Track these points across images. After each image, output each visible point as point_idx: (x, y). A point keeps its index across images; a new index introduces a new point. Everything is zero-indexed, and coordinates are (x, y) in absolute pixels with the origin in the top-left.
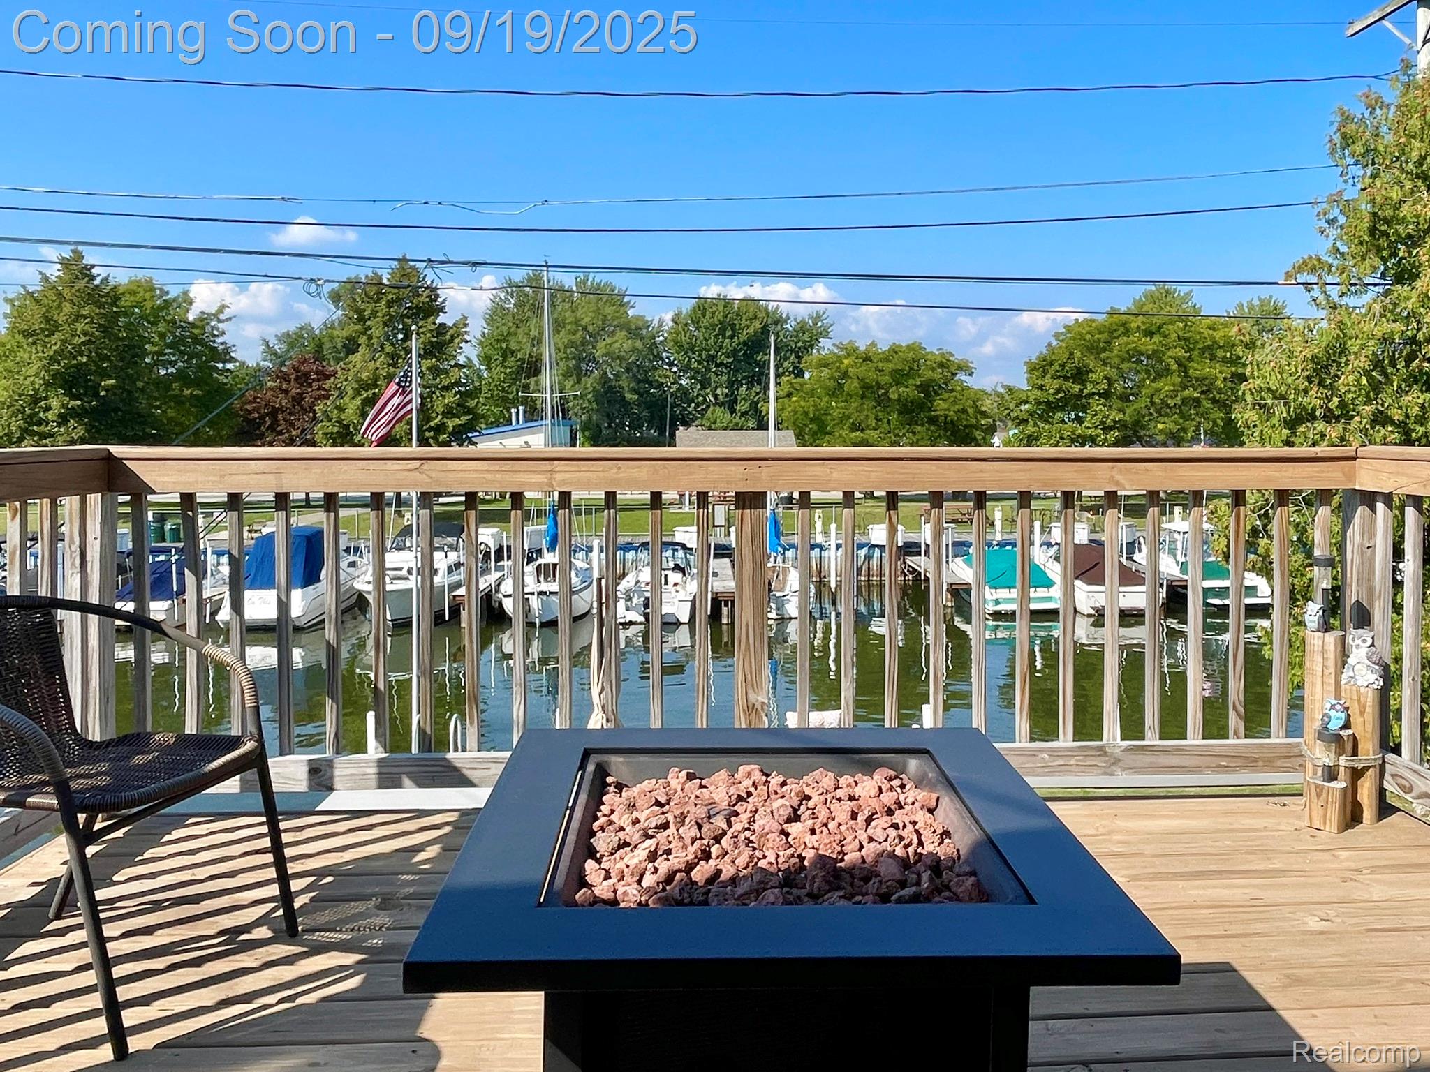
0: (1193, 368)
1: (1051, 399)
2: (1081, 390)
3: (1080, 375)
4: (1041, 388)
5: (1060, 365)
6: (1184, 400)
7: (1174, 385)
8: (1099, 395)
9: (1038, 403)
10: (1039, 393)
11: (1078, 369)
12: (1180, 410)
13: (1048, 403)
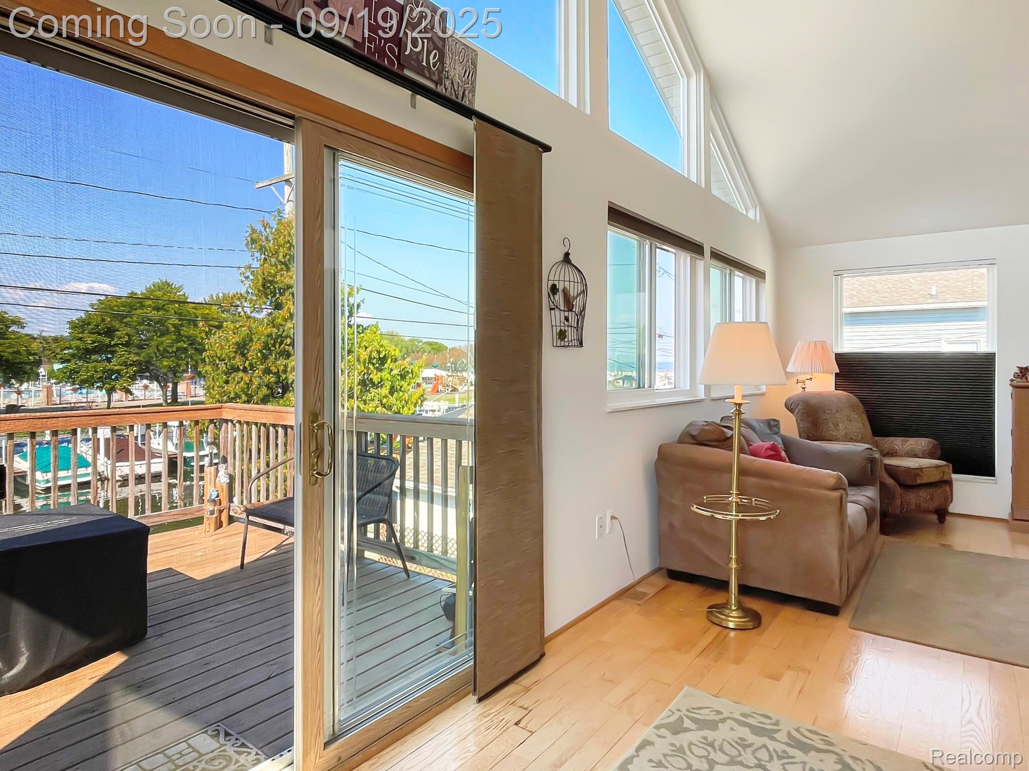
0: (183, 330)
1: (88, 346)
2: (110, 342)
3: (110, 332)
4: (81, 339)
5: (95, 325)
6: (178, 349)
7: (172, 340)
8: (122, 344)
9: (78, 348)
11: (108, 328)
12: (175, 354)
13: (86, 349)
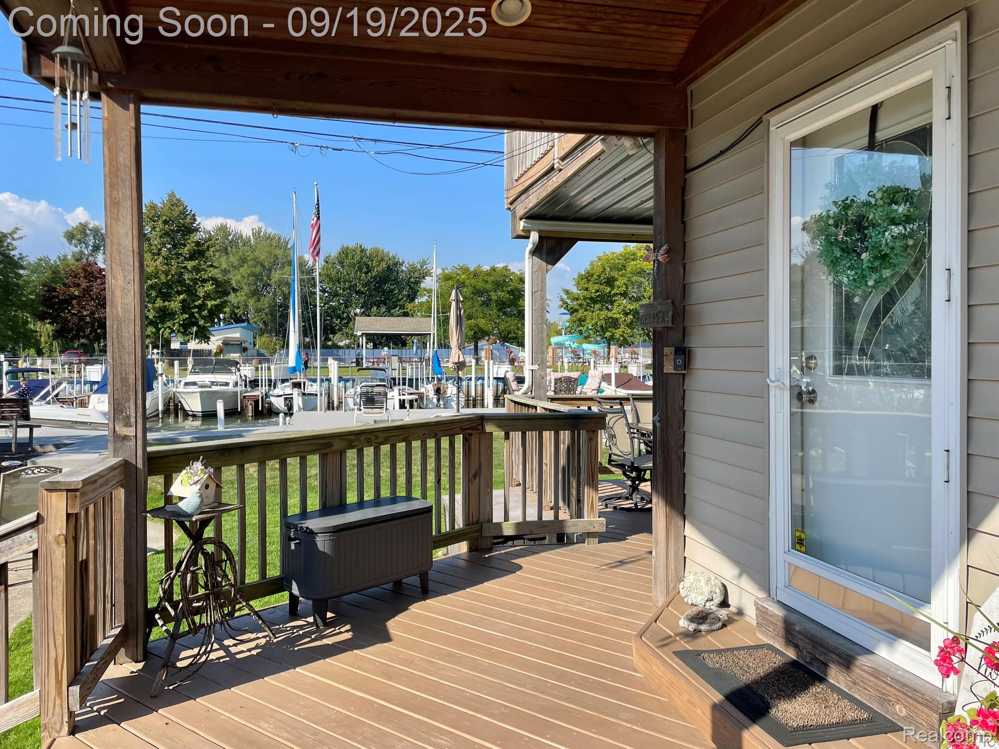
1: (593, 295)
2: (610, 292)
3: (610, 282)
4: (587, 289)
5: (598, 276)
8: (621, 294)
9: (585, 299)
10: (586, 292)
11: (608, 278)
13: (591, 299)
